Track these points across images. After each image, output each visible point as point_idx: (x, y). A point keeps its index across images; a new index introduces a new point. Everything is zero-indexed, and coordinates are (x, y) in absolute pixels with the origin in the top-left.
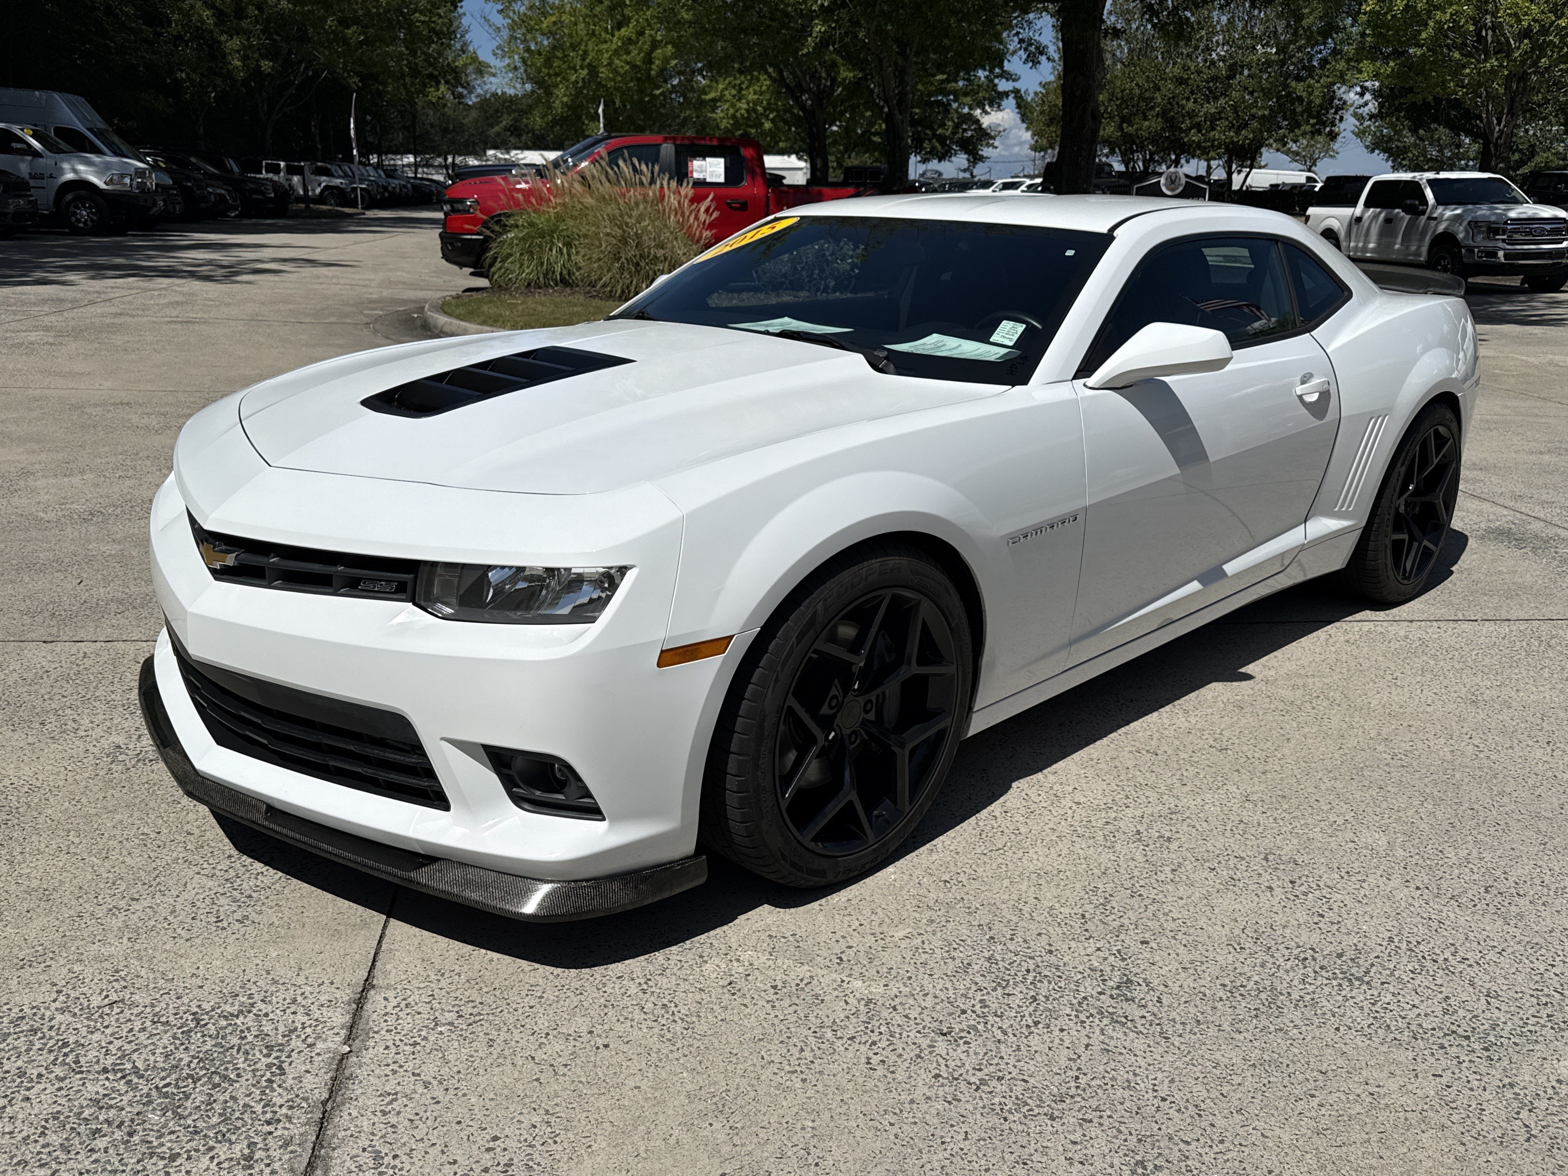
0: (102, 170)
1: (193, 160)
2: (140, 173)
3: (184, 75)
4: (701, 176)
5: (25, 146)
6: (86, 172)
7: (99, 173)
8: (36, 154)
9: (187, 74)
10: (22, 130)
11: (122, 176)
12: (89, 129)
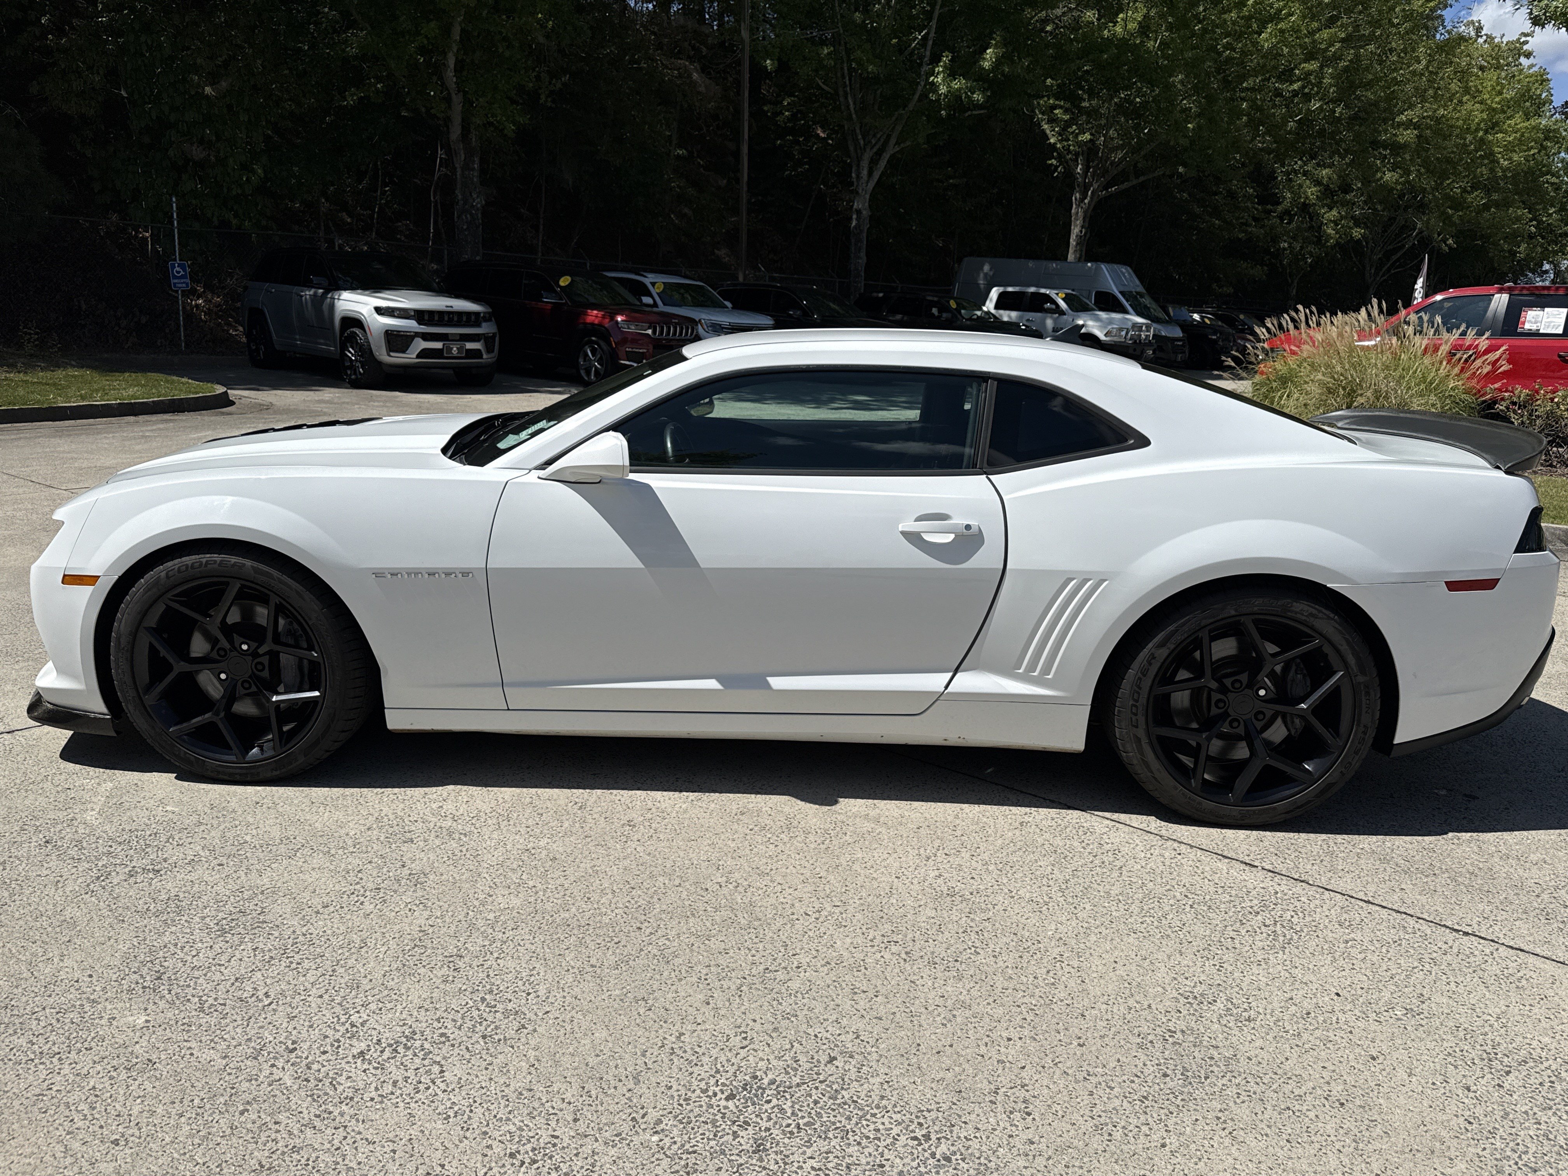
0: (1104, 324)
1: (1242, 317)
2: (1135, 326)
3: (1286, 245)
4: (1534, 327)
5: (1054, 307)
6: (1093, 327)
7: (1101, 328)
8: (1062, 313)
9: (1290, 244)
10: (1057, 294)
11: (1121, 329)
12: (1121, 292)
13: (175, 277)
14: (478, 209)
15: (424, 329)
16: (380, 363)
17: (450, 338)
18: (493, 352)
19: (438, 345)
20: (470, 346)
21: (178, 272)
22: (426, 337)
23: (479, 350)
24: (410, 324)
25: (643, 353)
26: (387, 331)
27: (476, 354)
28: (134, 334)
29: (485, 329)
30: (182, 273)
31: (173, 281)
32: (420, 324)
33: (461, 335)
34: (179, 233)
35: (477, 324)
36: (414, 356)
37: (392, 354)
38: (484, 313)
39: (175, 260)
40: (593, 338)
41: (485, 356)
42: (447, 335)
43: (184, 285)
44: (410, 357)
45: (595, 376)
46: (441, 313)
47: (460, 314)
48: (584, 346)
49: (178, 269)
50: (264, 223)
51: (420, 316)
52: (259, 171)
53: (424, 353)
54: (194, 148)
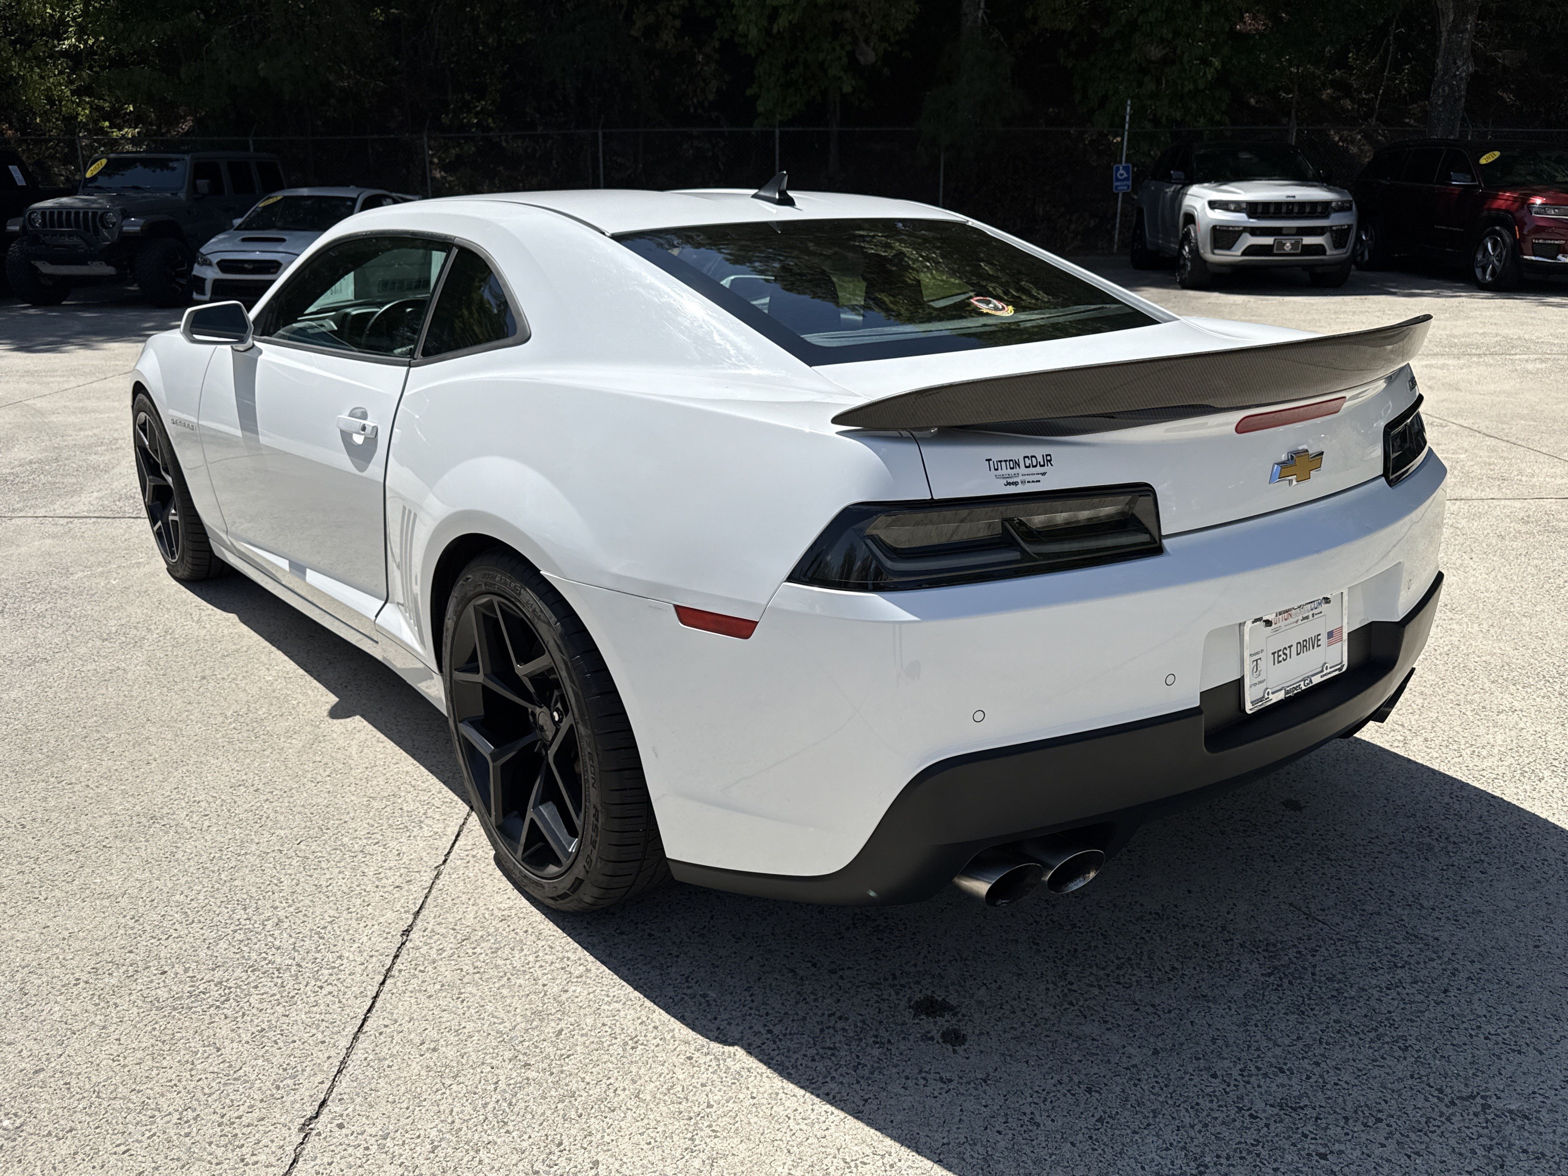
13: (1118, 180)
14: (1461, 79)
15: (1254, 223)
16: (1205, 262)
17: (1284, 232)
18: (1344, 247)
19: (1269, 241)
20: (1308, 240)
21: (1122, 175)
22: (1255, 232)
23: (1322, 246)
24: (1240, 218)
25: (1559, 245)
26: (1214, 227)
27: (1319, 249)
28: (1079, 237)
29: (1335, 220)
30: (1126, 175)
31: (1115, 184)
32: (1250, 217)
33: (1298, 228)
34: (1129, 135)
35: (1325, 215)
36: (1239, 253)
37: (1216, 251)
38: (1337, 202)
39: (1121, 162)
40: (1497, 228)
41: (1329, 252)
42: (1281, 229)
43: (1125, 188)
44: (1235, 255)
45: (1492, 275)
46: (1278, 205)
47: (1302, 205)
48: (1485, 237)
49: (1121, 171)
50: (1217, 117)
51: (1253, 209)
52: (1217, 63)
53: (1251, 250)
54: (1153, 49)
